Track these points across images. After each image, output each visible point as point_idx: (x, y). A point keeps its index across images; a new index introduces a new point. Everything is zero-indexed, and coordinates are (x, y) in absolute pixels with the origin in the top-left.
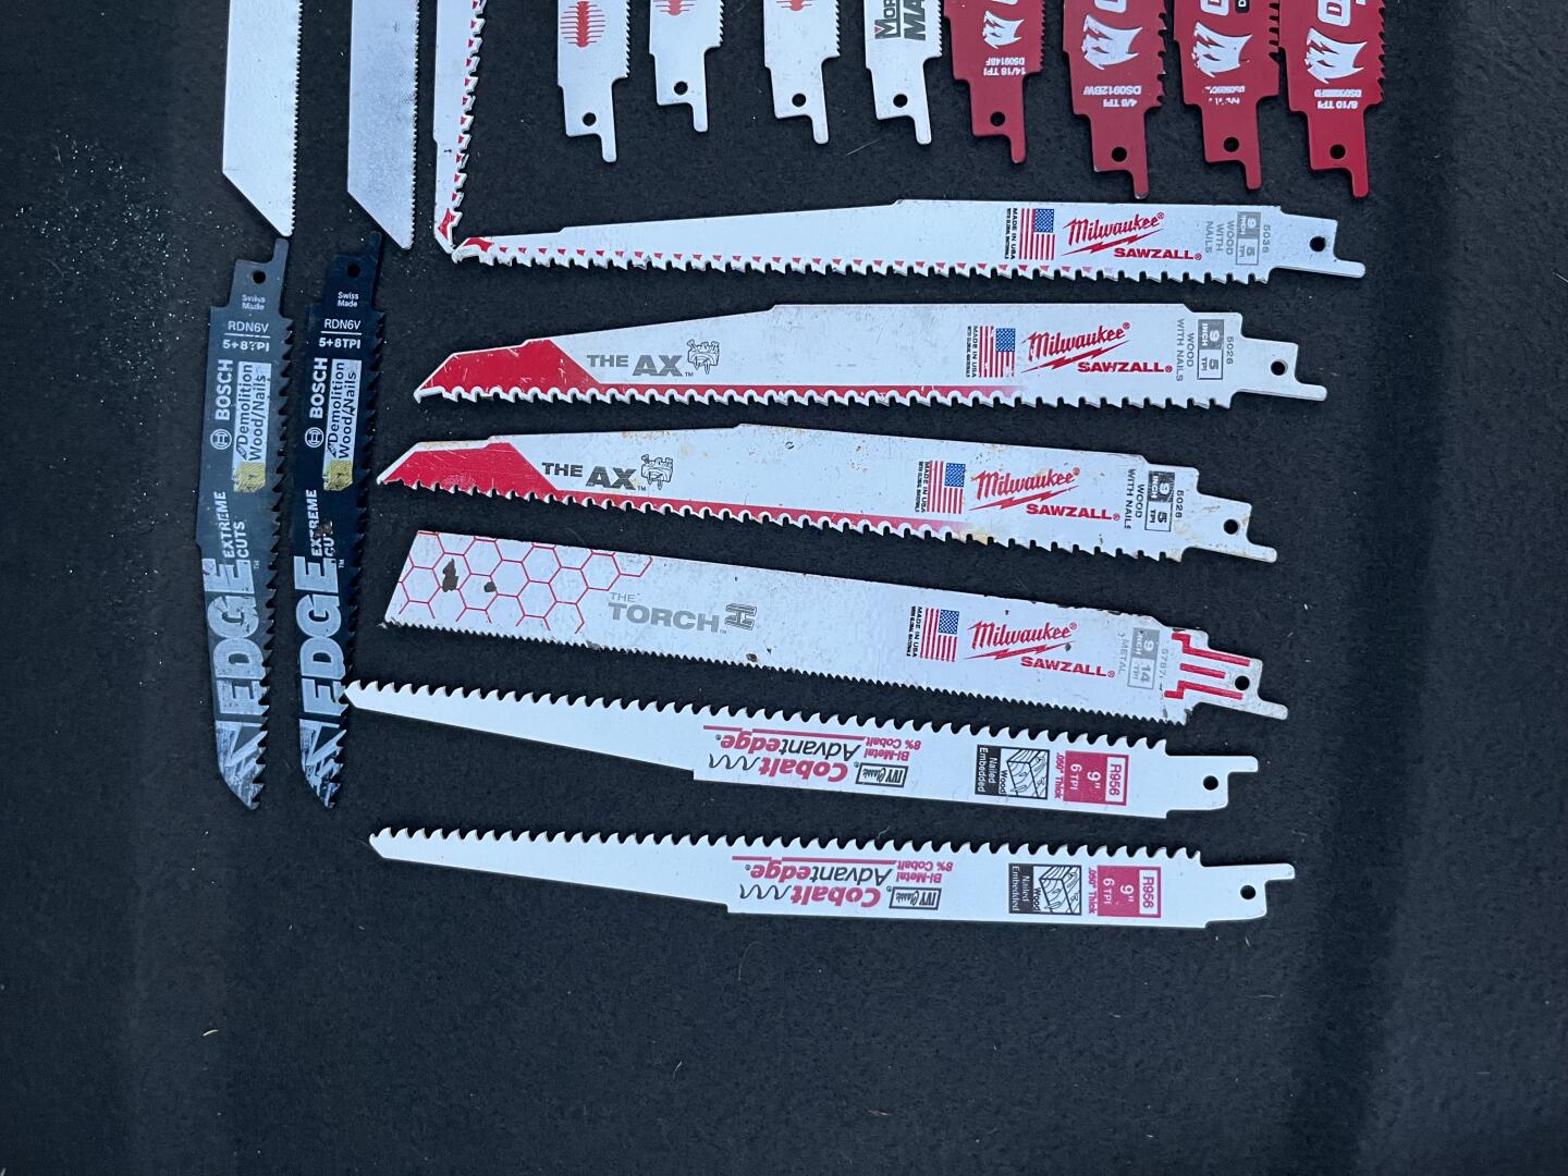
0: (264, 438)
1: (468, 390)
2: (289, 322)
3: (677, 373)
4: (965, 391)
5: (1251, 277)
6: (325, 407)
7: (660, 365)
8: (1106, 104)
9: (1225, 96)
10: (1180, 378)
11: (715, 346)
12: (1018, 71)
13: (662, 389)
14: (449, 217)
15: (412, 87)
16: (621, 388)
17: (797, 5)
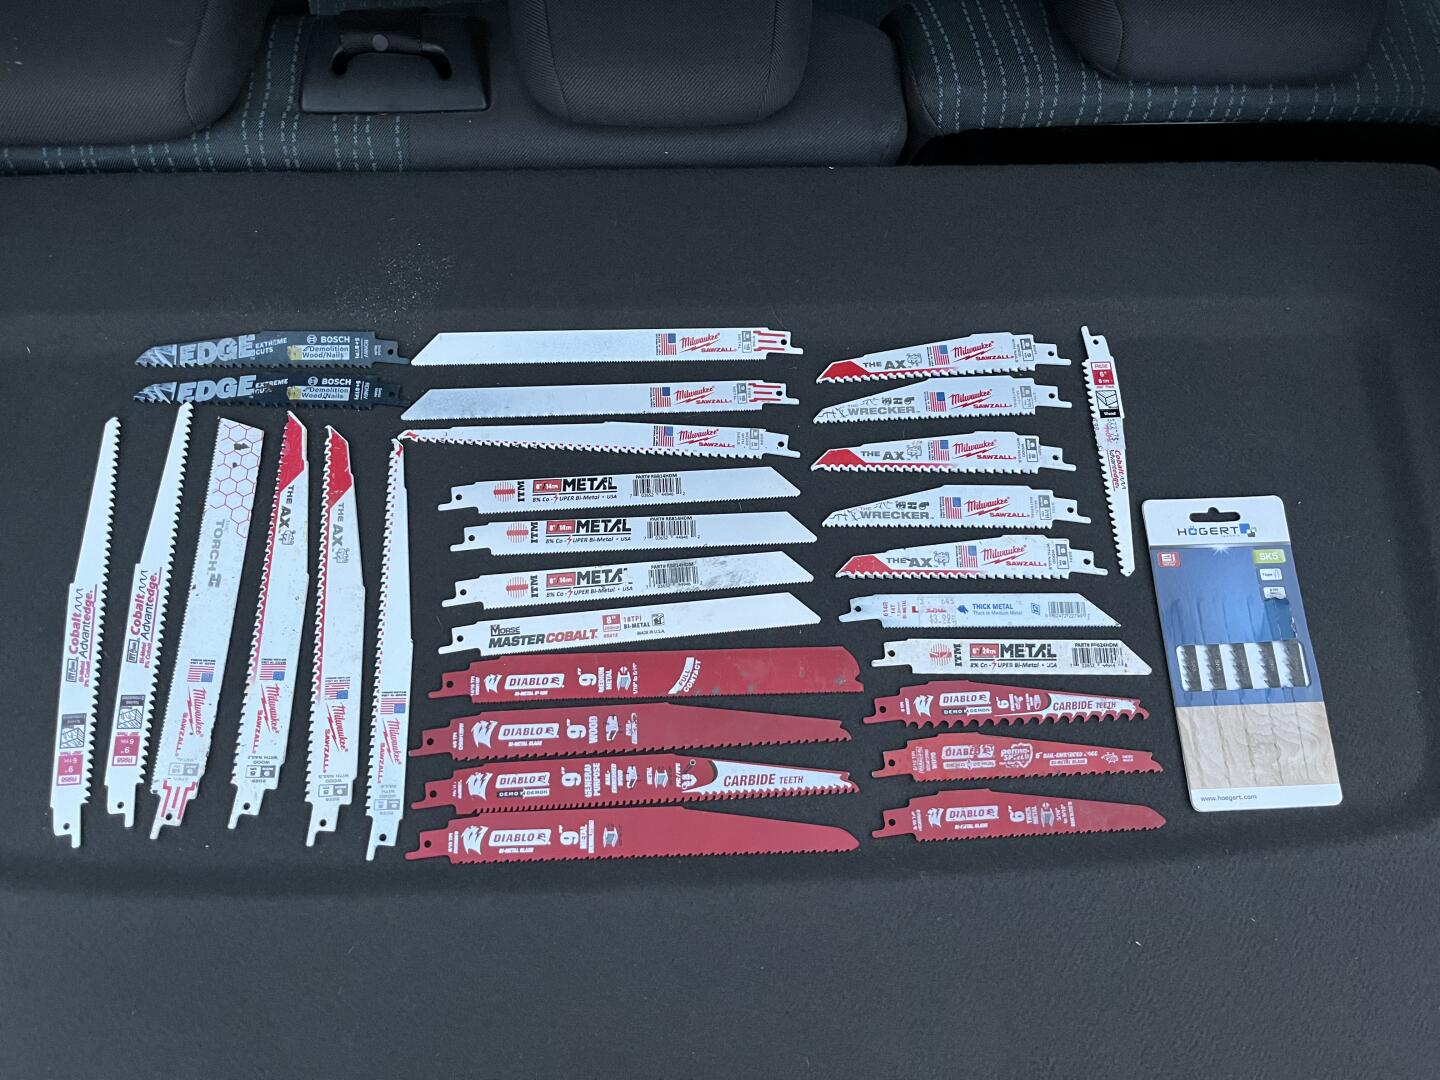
0: (314, 358)
1: (330, 450)
2: (370, 366)
3: (334, 544)
4: (319, 678)
5: (368, 808)
6: (327, 385)
7: (338, 536)
8: (455, 734)
9: (457, 789)
10: (320, 777)
11: (346, 561)
12: (473, 692)
13: (327, 538)
14: (414, 436)
15: (478, 416)
16: (328, 519)
17: (509, 588)
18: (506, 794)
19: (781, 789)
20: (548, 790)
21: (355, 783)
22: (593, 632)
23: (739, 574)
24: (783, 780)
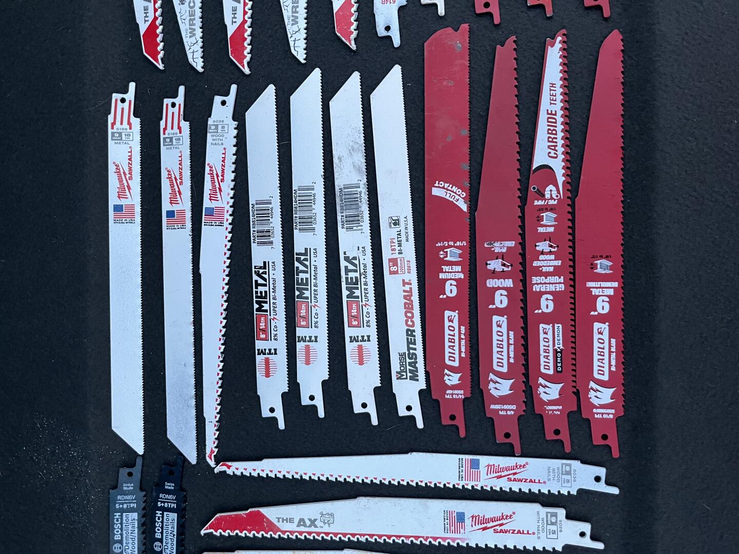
0: (136, 546)
1: (224, 531)
2: (144, 493)
3: (316, 526)
4: (444, 539)
5: (569, 492)
6: (162, 533)
7: (308, 523)
8: (500, 413)
9: (553, 410)
10: (539, 538)
11: (332, 515)
12: (460, 396)
13: (310, 533)
14: (212, 452)
15: (193, 392)
16: (292, 532)
17: (361, 363)
18: (559, 365)
19: (562, 105)
20: (556, 325)
21: (544, 505)
22: (404, 283)
23: (351, 144)
24: (552, 102)
